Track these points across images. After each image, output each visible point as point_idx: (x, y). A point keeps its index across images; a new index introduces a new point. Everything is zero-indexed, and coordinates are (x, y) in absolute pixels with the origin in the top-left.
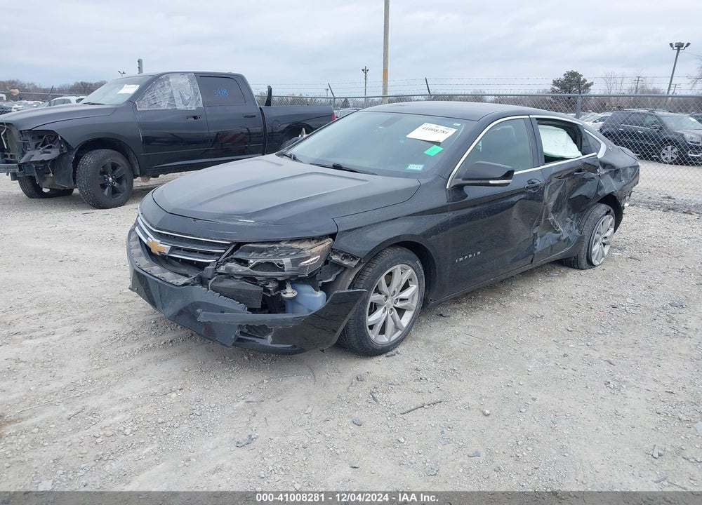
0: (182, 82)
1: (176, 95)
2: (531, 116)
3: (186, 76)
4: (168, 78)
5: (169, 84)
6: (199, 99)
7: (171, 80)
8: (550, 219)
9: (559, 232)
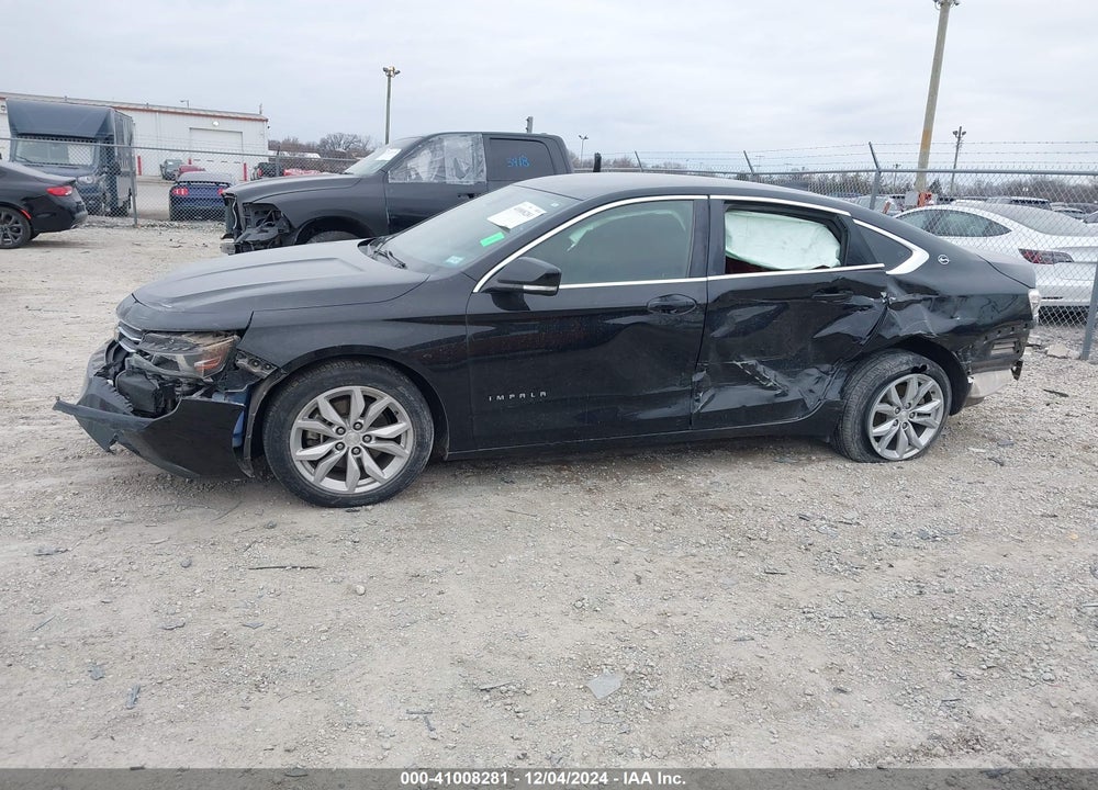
0: (461, 146)
1: (449, 163)
2: (712, 197)
3: (469, 138)
4: (441, 141)
5: (442, 149)
6: (482, 171)
7: (445, 143)
8: (739, 364)
9: (771, 388)
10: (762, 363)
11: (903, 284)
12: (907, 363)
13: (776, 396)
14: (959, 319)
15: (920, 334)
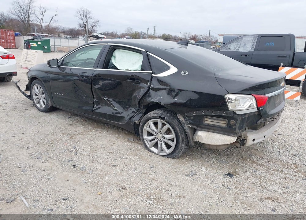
0: (249, 39)
1: (242, 45)
5: (241, 40)
6: (253, 47)
7: (243, 39)
8: (105, 99)
9: (115, 110)
10: (114, 101)
11: (160, 81)
12: (157, 114)
13: (116, 113)
14: (176, 100)
15: (156, 102)
